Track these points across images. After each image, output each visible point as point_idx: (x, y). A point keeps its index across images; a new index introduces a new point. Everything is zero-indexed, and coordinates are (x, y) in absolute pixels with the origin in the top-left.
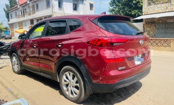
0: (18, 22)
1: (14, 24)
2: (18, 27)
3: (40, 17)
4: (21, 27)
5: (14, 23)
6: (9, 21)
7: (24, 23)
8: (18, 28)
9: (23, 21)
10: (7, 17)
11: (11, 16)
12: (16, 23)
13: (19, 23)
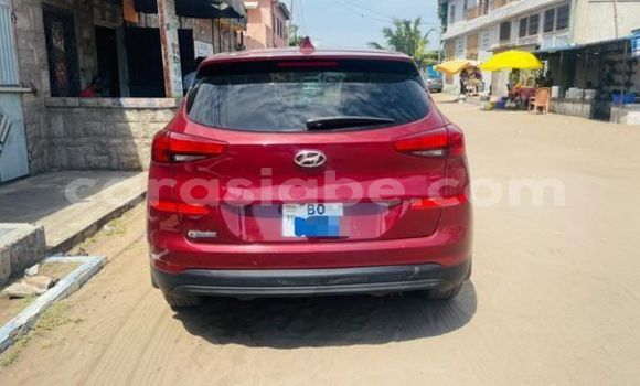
0: (467, 33)
1: (457, 41)
2: (465, 51)
3: (530, 11)
4: (473, 51)
5: (456, 37)
6: (445, 30)
7: (482, 37)
8: (464, 56)
9: (481, 29)
10: (440, 16)
11: (453, 14)
12: (462, 36)
13: (469, 37)
